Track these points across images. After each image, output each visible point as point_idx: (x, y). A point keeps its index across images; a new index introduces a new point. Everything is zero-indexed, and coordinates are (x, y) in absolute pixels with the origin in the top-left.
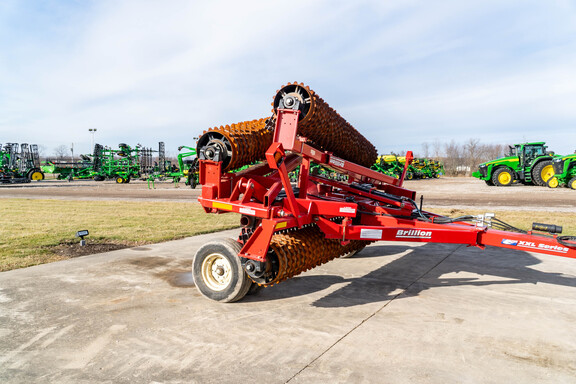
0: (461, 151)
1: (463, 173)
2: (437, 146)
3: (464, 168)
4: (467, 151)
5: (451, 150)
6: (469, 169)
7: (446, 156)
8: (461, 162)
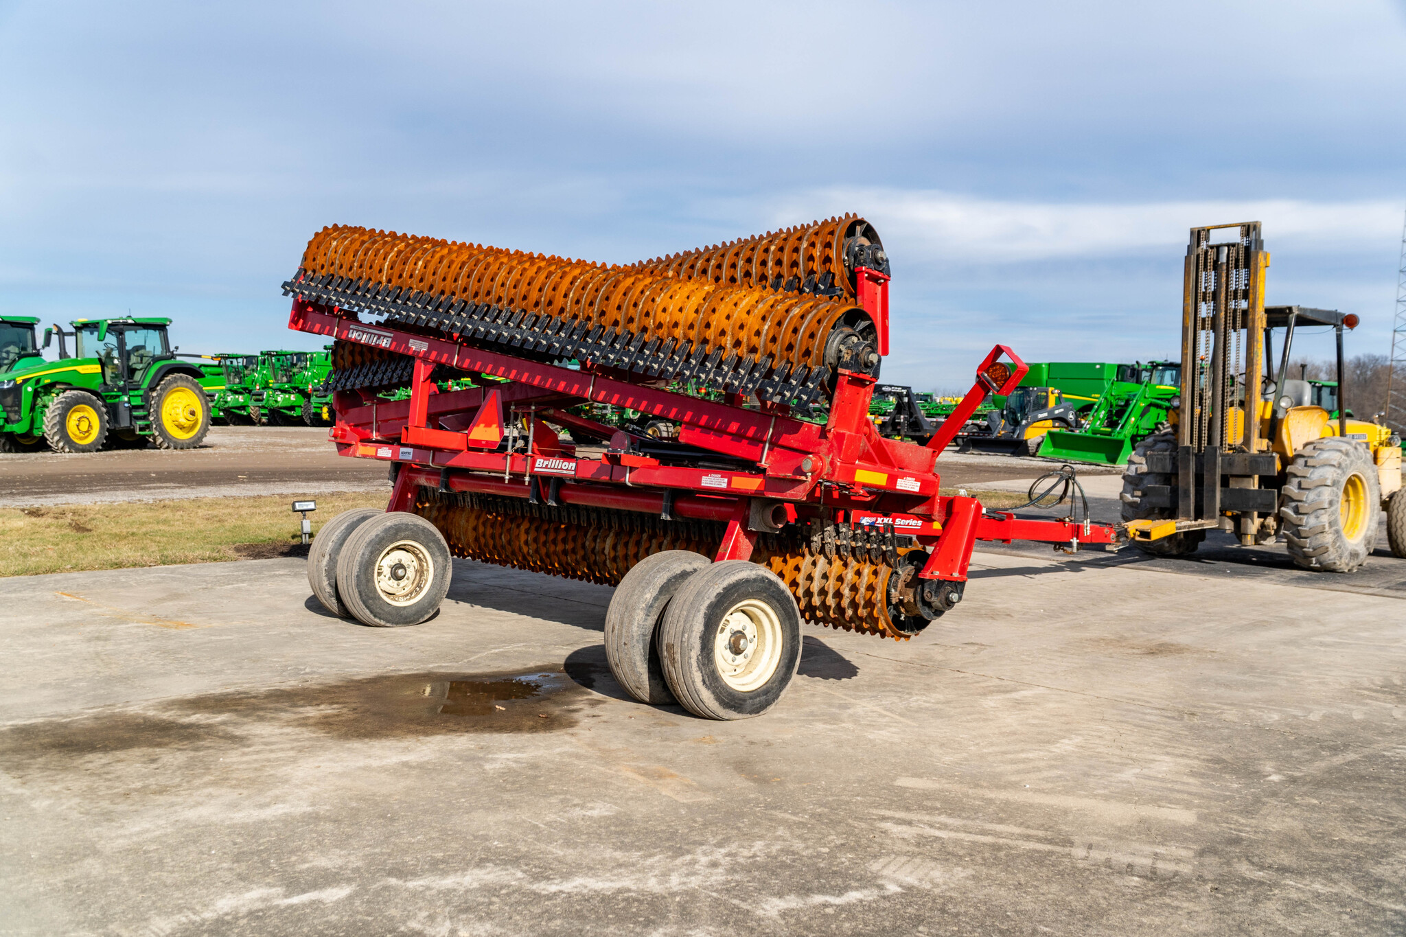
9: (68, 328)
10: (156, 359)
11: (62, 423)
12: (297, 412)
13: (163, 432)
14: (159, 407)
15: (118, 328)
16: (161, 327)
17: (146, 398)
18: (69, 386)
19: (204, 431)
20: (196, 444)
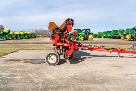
0: (38, 31)
1: (39, 37)
2: (33, 30)
3: (39, 35)
4: (40, 31)
5: (36, 31)
6: (40, 36)
7: (35, 32)
8: (39, 34)
9: (82, 30)
10: (88, 32)
11: (80, 38)
12: (110, 37)
13: (89, 39)
14: (89, 37)
15: (86, 30)
16: (89, 29)
17: (87, 36)
18: (81, 35)
19: (93, 39)
20: (92, 40)
